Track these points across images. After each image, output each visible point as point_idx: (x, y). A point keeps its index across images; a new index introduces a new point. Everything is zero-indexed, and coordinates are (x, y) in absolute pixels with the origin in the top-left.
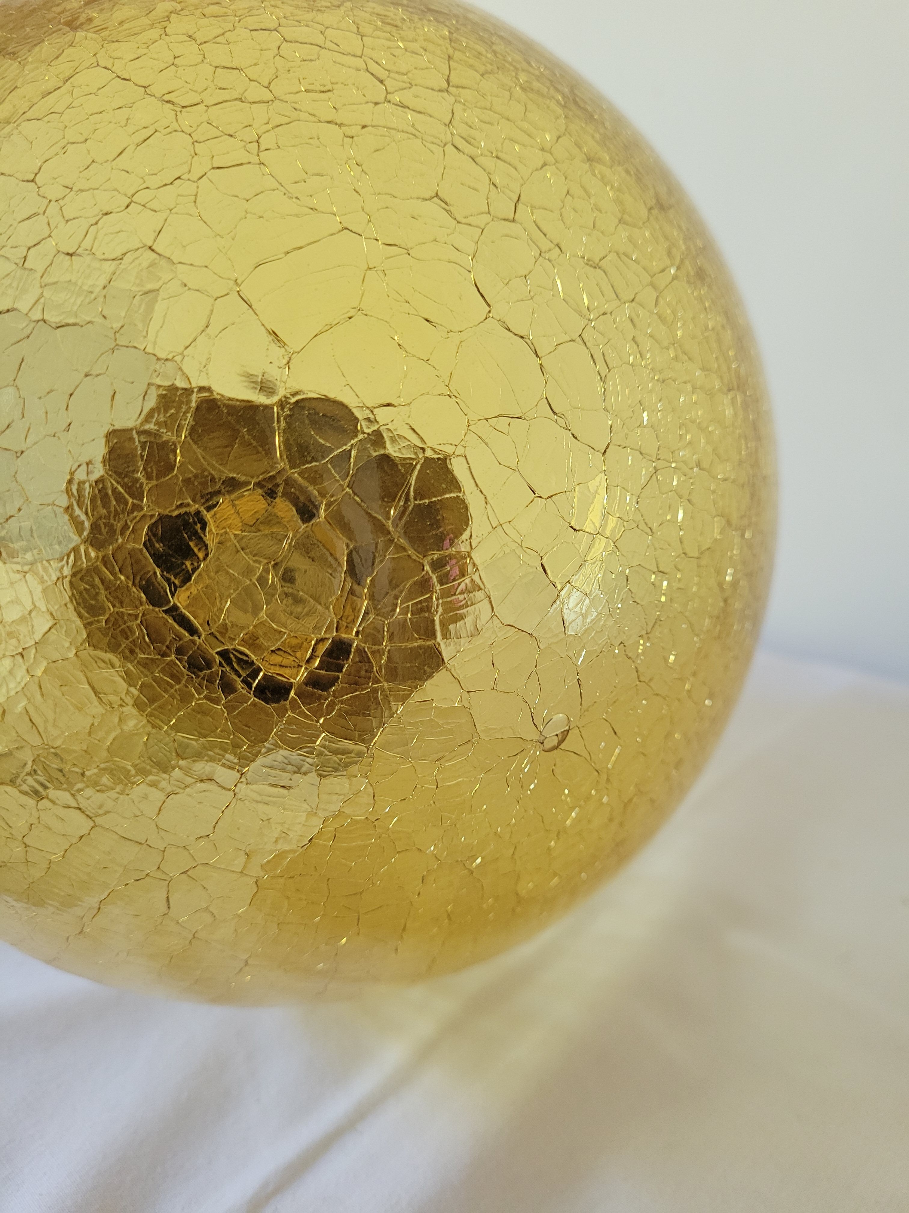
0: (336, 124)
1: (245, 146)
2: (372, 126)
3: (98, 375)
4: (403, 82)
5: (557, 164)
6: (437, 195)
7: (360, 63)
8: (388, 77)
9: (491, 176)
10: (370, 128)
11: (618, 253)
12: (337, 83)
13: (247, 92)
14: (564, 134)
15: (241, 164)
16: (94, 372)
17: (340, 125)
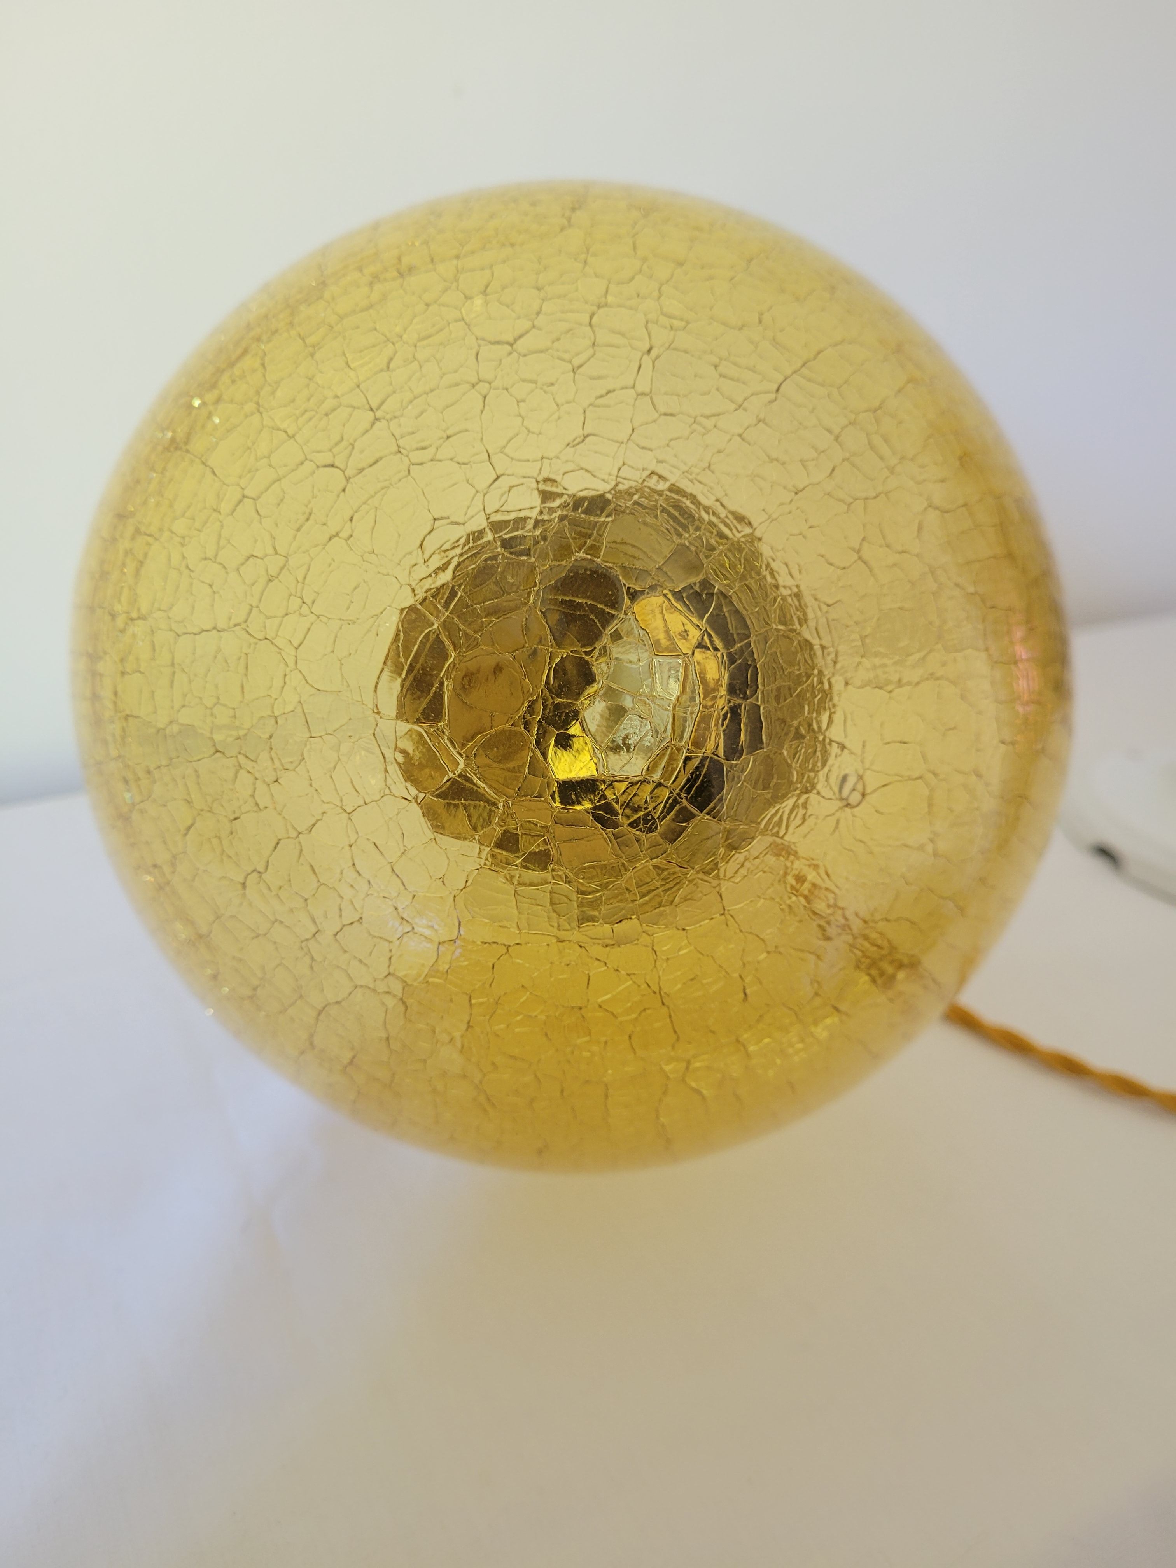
0: (334, 536)
1: (300, 614)
2: (356, 512)
3: (356, 841)
4: (346, 449)
5: (493, 385)
6: (435, 519)
7: (309, 466)
8: (334, 457)
9: (456, 459)
10: (356, 514)
11: (591, 405)
12: (310, 502)
13: (269, 570)
14: (479, 346)
15: (309, 629)
16: (352, 841)
17: (337, 534)
